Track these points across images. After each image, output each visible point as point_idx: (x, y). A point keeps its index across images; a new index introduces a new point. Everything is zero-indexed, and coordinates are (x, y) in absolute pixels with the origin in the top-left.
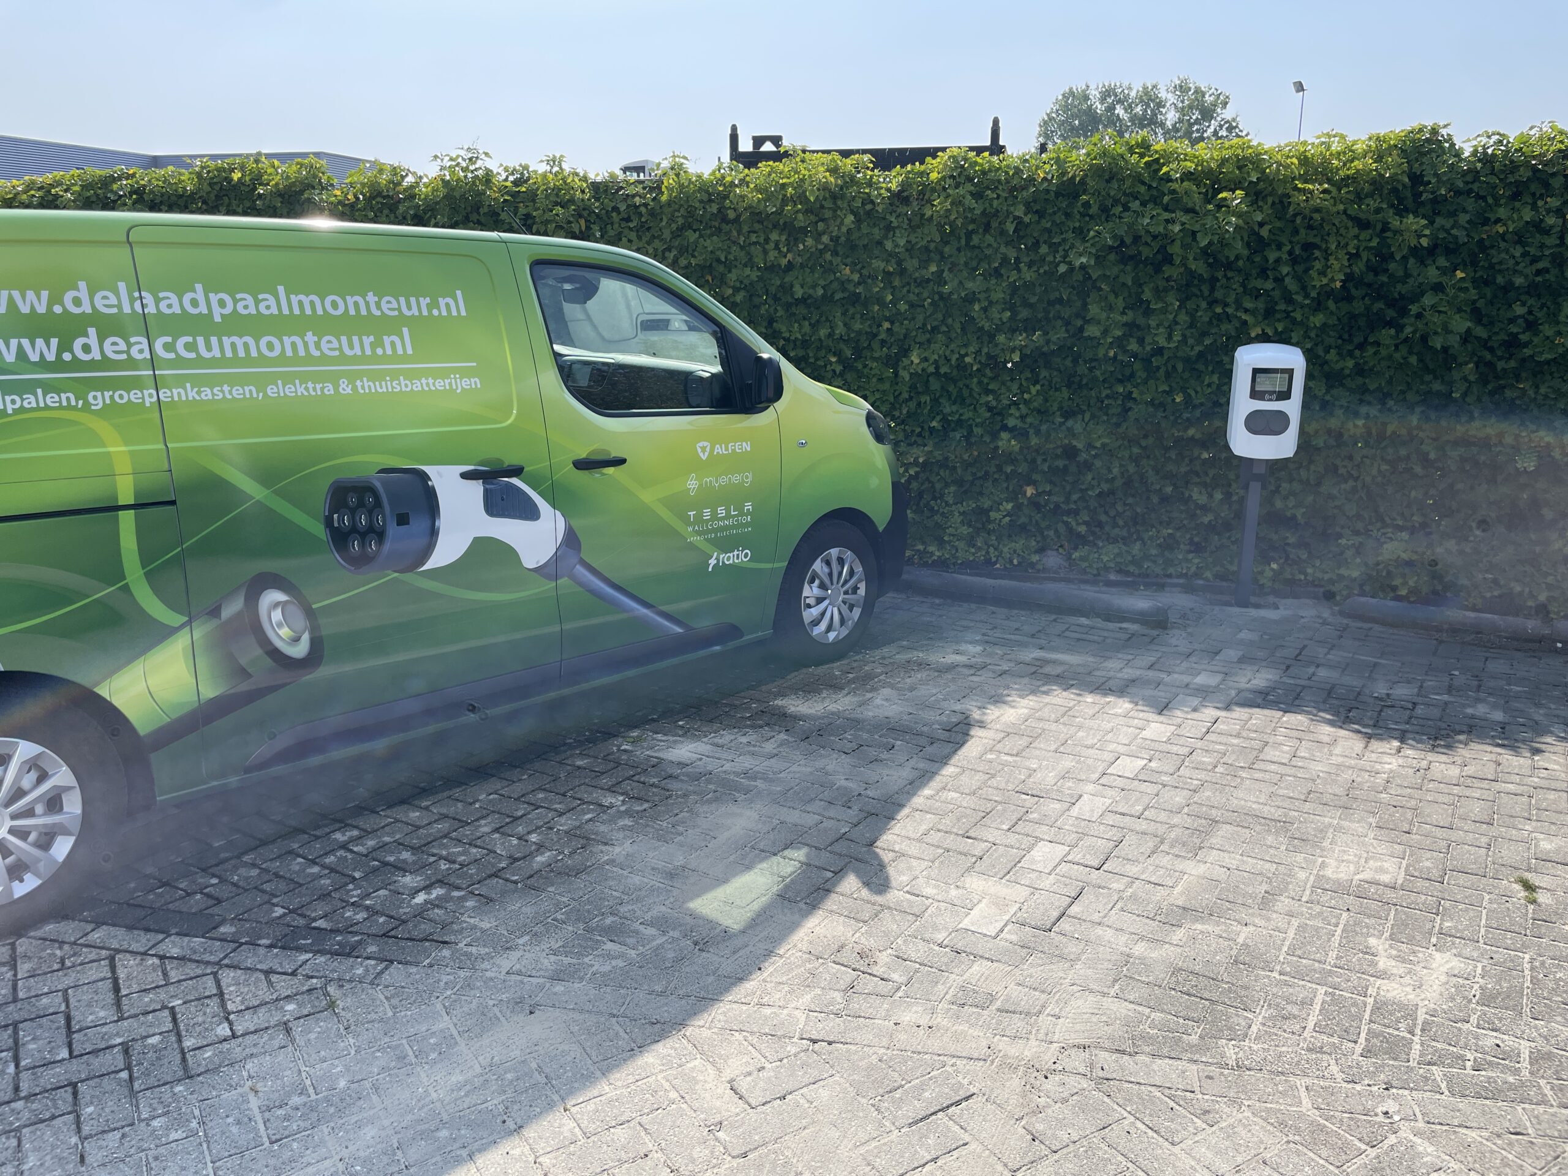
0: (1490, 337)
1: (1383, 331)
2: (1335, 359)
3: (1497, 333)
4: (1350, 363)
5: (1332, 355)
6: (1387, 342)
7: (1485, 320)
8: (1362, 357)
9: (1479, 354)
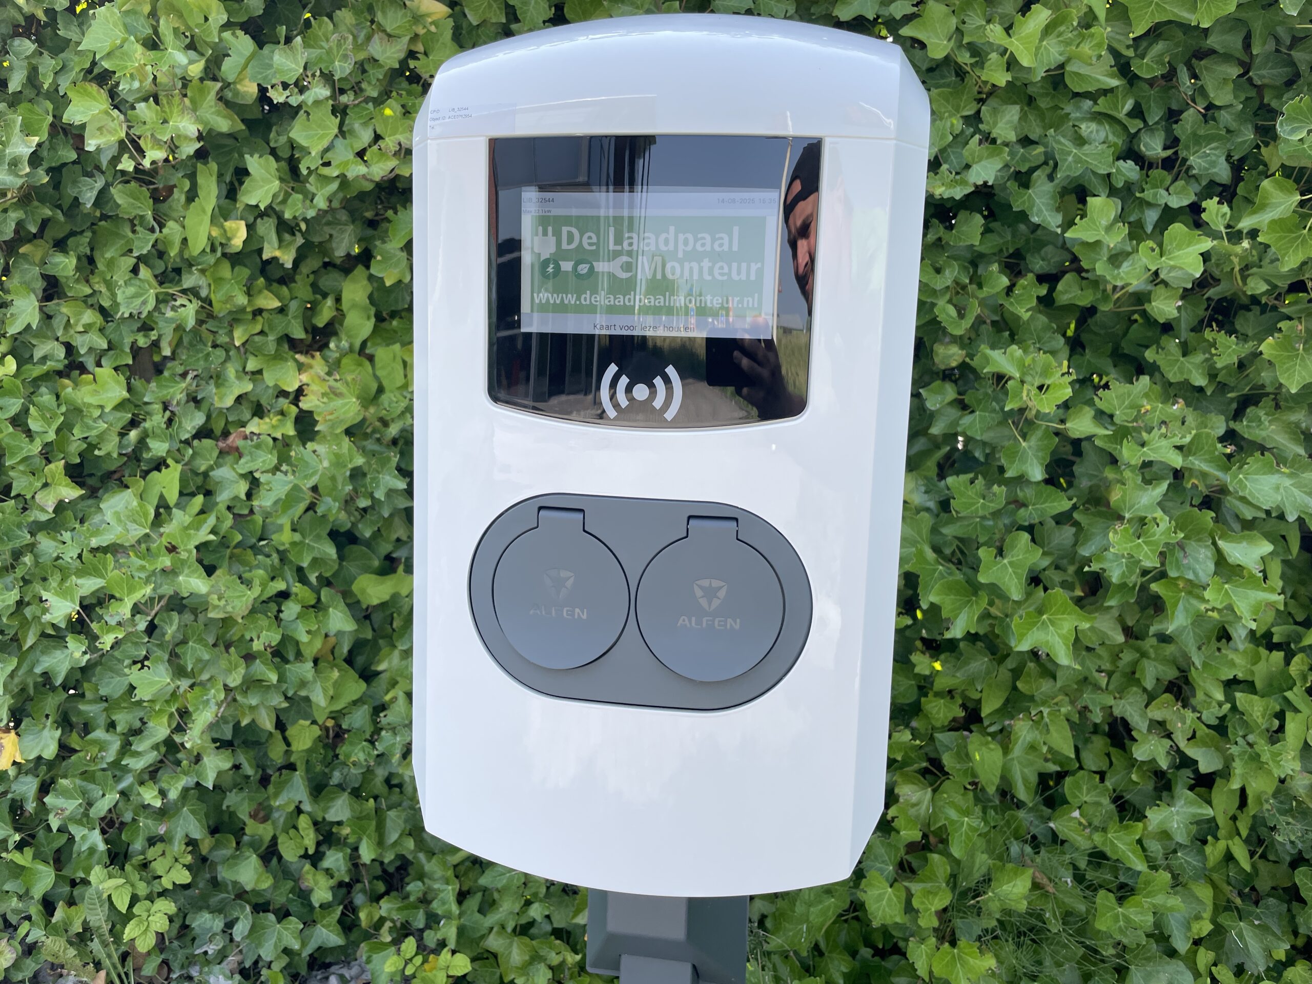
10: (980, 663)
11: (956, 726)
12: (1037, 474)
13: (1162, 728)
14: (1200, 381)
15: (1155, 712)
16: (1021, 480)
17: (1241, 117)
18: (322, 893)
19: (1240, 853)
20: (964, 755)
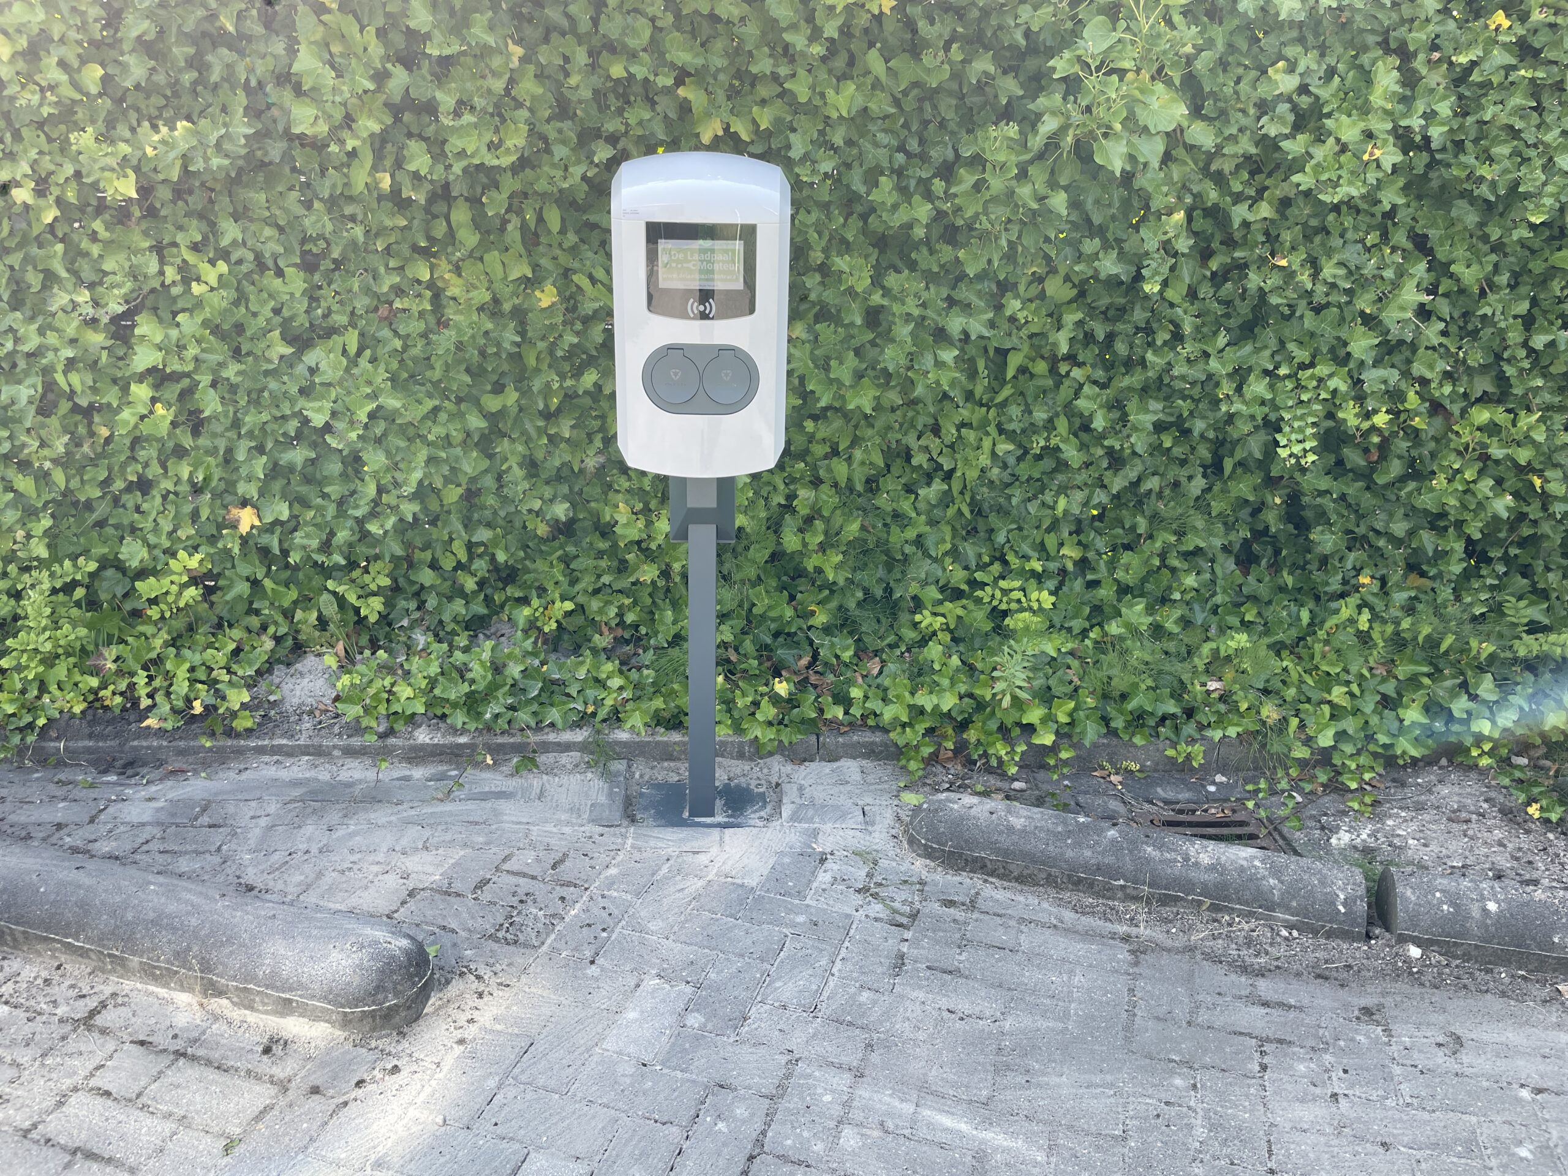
0: (1219, 147)
1: (993, 131)
2: (890, 202)
3: (1233, 139)
4: (923, 211)
5: (885, 191)
6: (1001, 158)
7: (1208, 107)
8: (948, 196)
9: (1195, 189)
10: (838, 423)
11: (826, 457)
12: (859, 321)
13: (926, 449)
14: (936, 269)
15: (922, 442)
16: (852, 324)
17: (959, 125)
18: (470, 584)
19: (966, 510)
20: (829, 470)
